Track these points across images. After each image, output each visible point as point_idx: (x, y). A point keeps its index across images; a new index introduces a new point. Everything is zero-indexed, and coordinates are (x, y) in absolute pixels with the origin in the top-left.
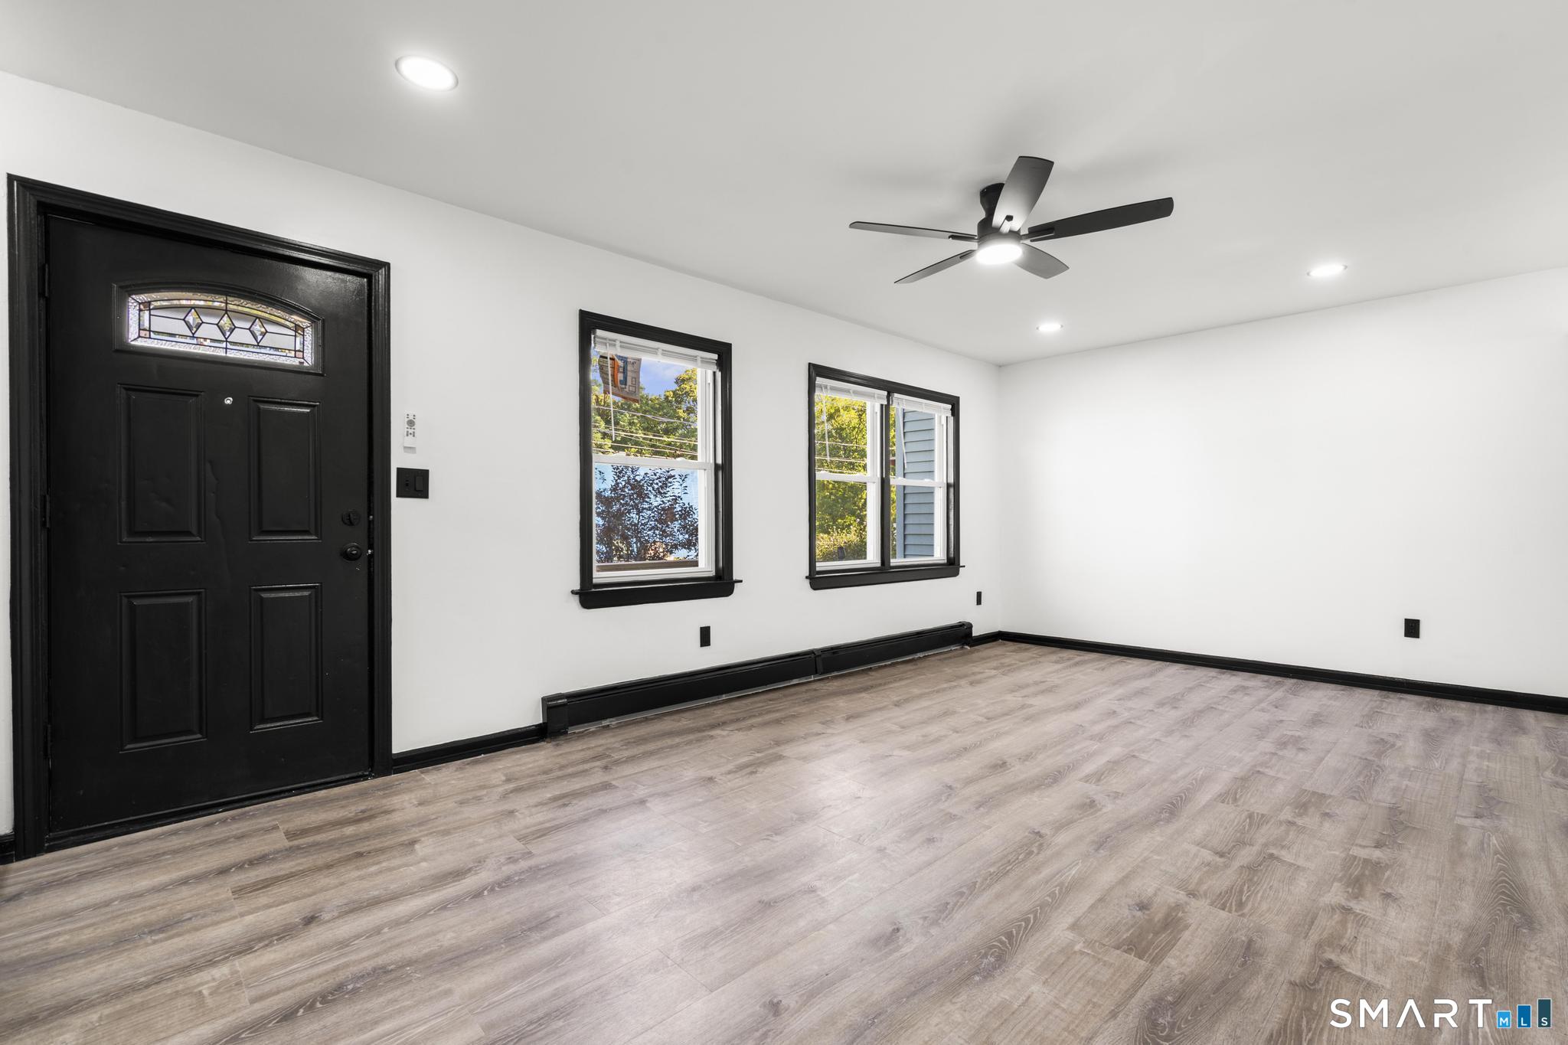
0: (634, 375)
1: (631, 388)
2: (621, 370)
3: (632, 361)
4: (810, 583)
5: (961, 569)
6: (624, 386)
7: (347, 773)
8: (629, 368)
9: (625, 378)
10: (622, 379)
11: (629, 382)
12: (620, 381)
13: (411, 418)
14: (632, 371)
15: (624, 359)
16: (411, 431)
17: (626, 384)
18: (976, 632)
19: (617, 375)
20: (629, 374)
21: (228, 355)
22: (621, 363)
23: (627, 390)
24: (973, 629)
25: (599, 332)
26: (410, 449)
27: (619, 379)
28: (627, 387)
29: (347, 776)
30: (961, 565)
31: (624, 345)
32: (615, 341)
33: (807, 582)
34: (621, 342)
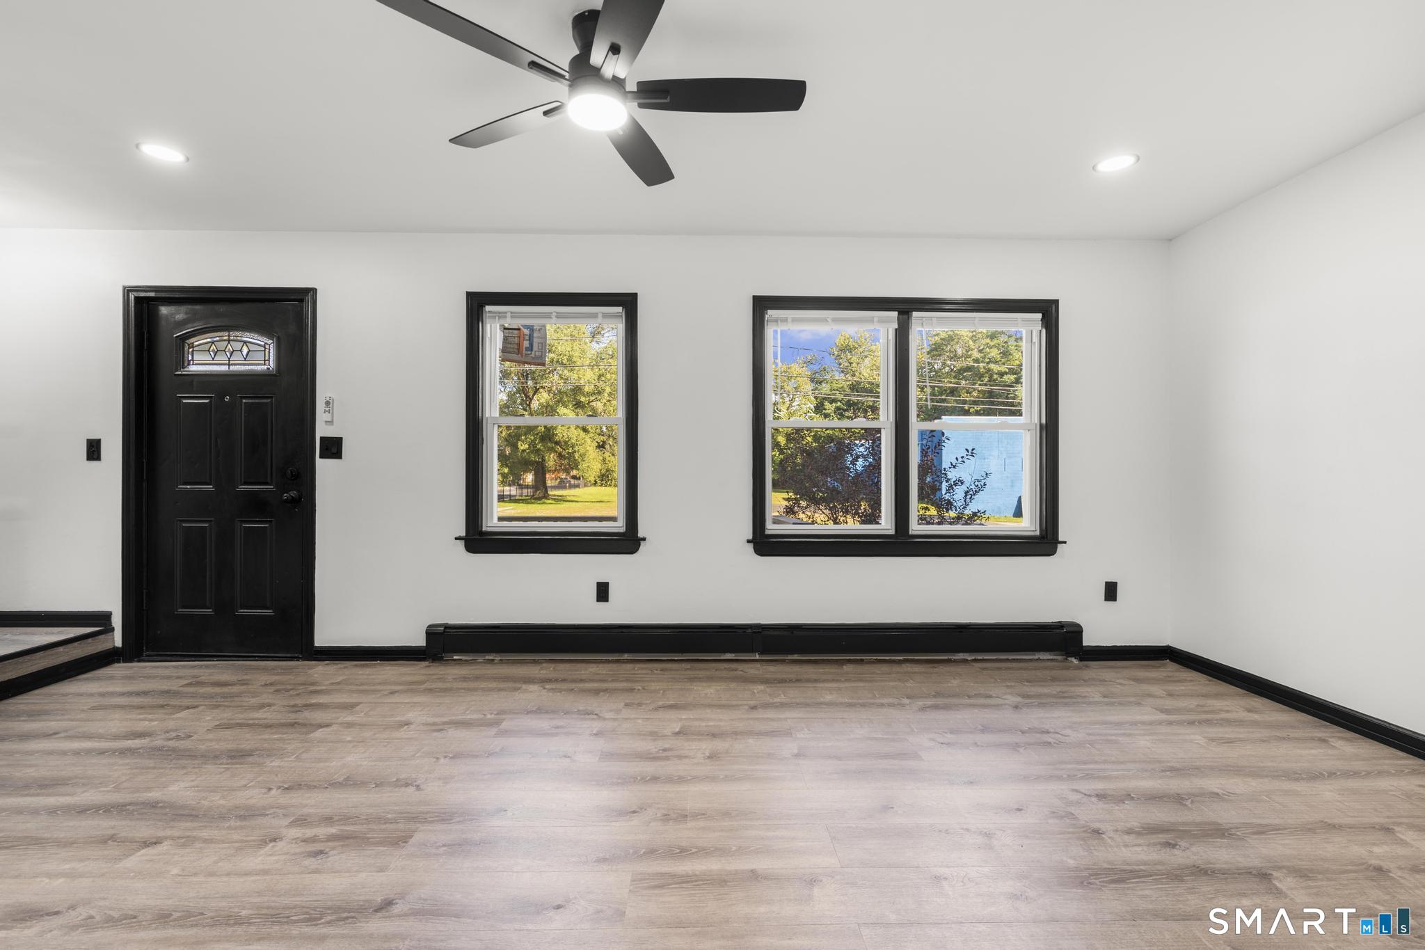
0: (540, 340)
1: (537, 353)
2: (527, 338)
3: (538, 328)
4: (754, 548)
5: (1059, 546)
6: (529, 352)
7: (287, 653)
8: (535, 335)
9: (531, 345)
10: (528, 346)
11: (535, 348)
12: (526, 348)
13: (328, 399)
14: (538, 337)
15: (531, 328)
16: (327, 409)
17: (532, 350)
18: (1089, 640)
19: (523, 343)
20: (535, 340)
21: (231, 369)
22: (527, 332)
23: (533, 355)
24: (1083, 633)
25: (488, 308)
26: (330, 423)
27: (525, 346)
28: (533, 352)
29: (289, 655)
30: (1060, 539)
31: (514, 315)
32: (506, 313)
33: (750, 547)
34: (511, 313)
